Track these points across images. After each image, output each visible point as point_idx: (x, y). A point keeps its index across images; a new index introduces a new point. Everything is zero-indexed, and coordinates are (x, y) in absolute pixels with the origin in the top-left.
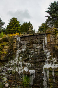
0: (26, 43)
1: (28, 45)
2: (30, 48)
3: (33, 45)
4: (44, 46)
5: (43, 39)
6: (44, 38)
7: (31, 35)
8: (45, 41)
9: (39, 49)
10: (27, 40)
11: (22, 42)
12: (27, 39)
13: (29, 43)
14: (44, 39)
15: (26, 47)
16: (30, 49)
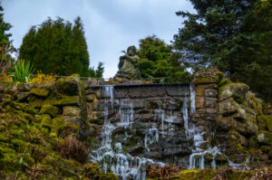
0: (131, 105)
1: (140, 113)
2: (147, 121)
3: (154, 113)
4: (186, 118)
5: (184, 96)
6: (189, 96)
7: (148, 83)
8: (189, 103)
9: (173, 124)
10: (135, 97)
11: (117, 101)
12: (137, 96)
13: (141, 105)
14: (186, 98)
15: (132, 116)
16: (146, 124)
